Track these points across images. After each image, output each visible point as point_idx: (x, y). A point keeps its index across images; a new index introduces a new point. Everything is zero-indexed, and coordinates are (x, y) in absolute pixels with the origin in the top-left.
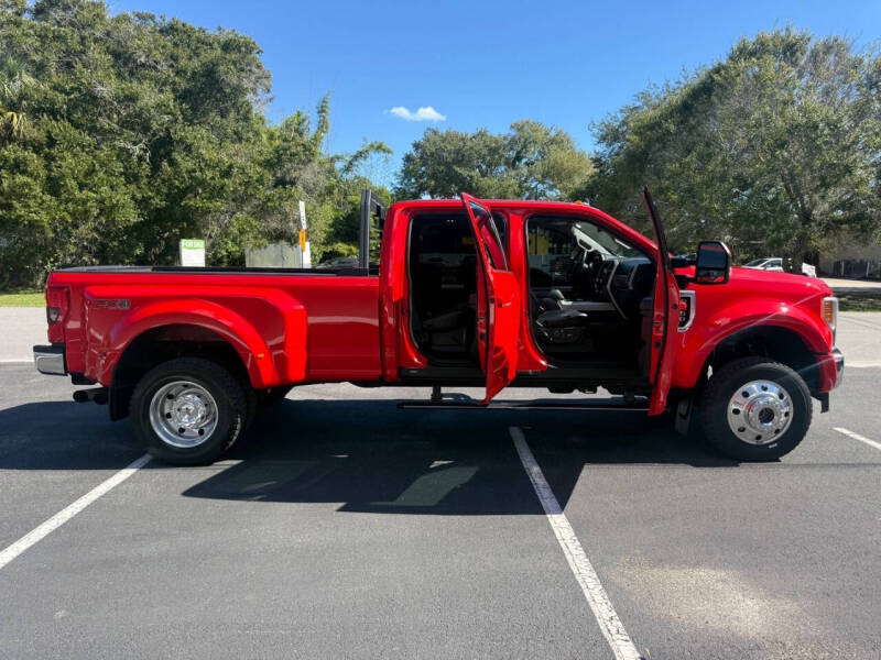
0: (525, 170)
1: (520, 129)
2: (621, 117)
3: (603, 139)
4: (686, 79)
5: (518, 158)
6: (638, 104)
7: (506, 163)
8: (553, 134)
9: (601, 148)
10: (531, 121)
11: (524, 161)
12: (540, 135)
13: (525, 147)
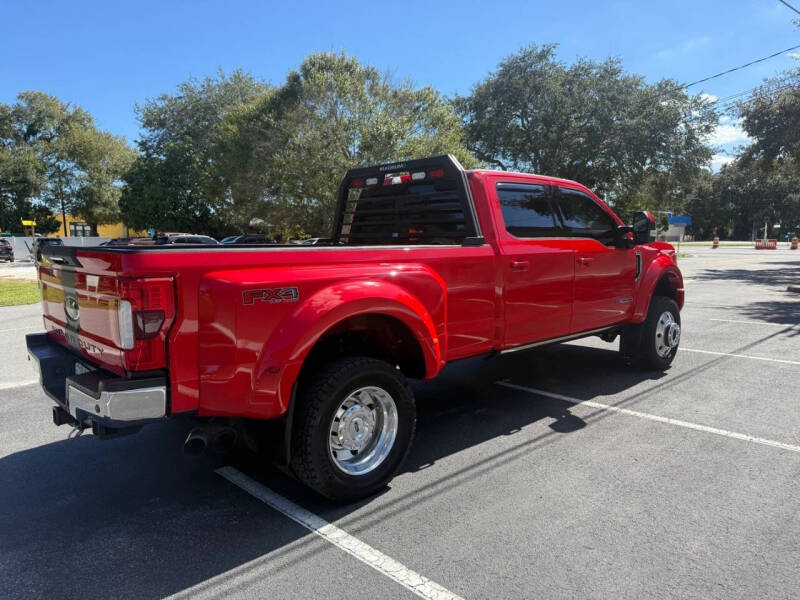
0: (42, 145)
1: (31, 100)
2: (161, 104)
3: (148, 124)
4: (223, 78)
5: (32, 131)
6: (182, 94)
7: (16, 136)
8: (71, 111)
9: (146, 133)
10: (43, 93)
11: (39, 135)
12: (56, 111)
13: (40, 120)
